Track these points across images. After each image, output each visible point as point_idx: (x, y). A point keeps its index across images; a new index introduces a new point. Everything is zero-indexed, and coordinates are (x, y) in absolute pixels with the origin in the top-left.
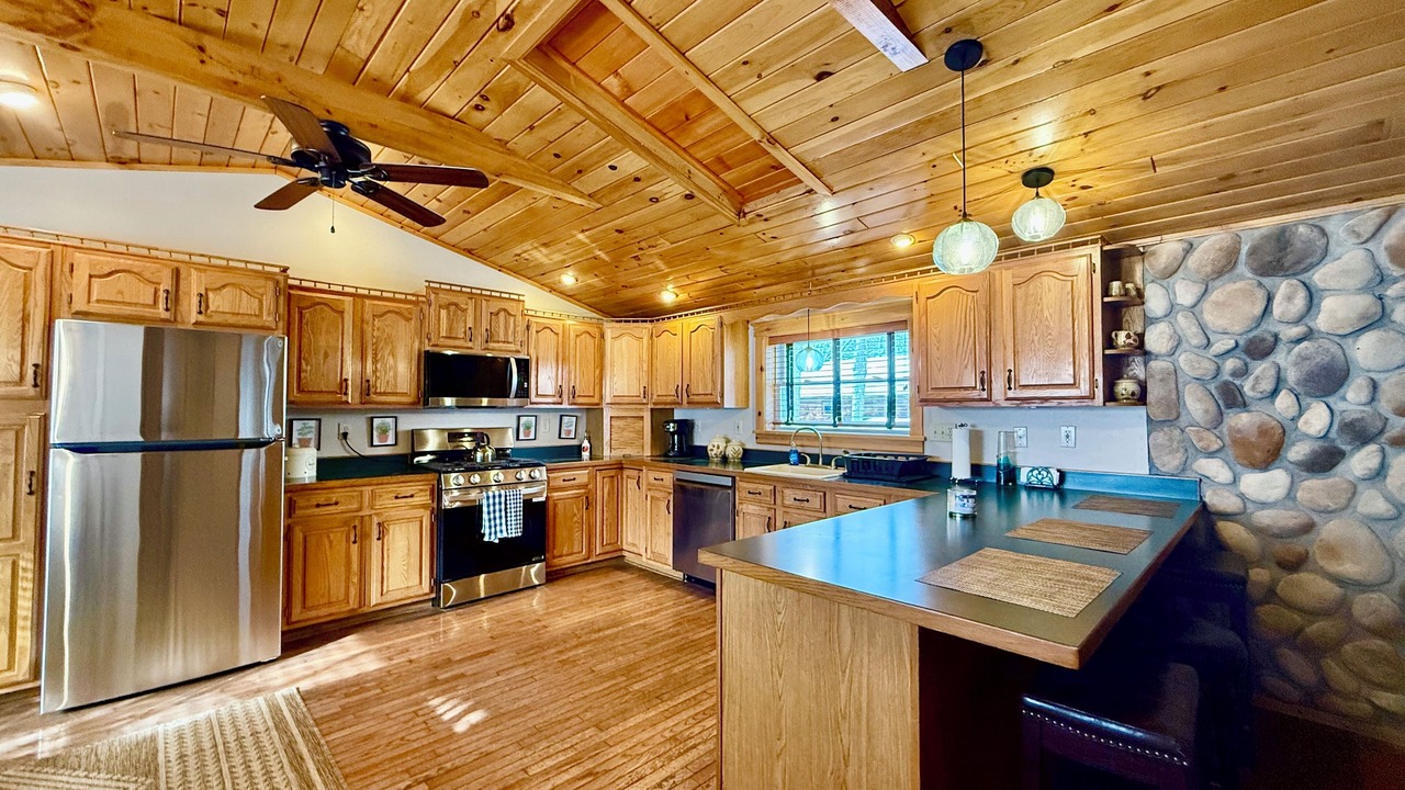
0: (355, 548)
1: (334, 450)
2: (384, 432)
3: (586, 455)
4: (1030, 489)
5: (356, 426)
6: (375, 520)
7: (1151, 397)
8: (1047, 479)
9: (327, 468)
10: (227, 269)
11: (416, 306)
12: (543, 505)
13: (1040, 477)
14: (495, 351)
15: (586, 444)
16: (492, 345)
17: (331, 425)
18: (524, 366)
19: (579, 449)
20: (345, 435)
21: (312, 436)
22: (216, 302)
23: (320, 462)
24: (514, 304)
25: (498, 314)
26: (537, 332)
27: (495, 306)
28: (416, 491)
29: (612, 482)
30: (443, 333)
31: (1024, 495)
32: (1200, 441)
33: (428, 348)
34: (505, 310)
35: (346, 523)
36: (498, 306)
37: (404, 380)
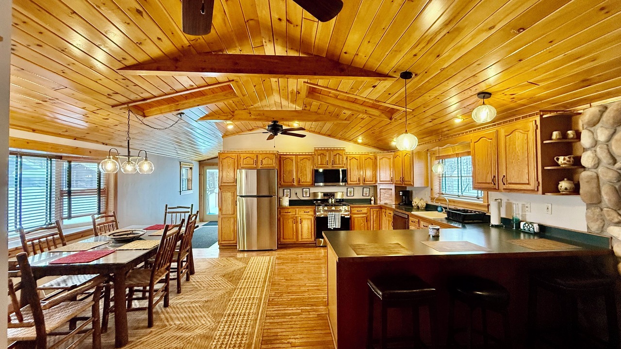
0: (294, 225)
1: (294, 198)
2: (306, 193)
3: (373, 202)
4: (525, 233)
5: (299, 191)
6: (299, 218)
7: (581, 191)
8: (531, 229)
9: (292, 203)
10: (266, 153)
11: (310, 157)
12: (350, 219)
13: (529, 227)
14: (336, 167)
15: (373, 198)
16: (334, 165)
17: (293, 190)
18: (344, 172)
19: (371, 200)
20: (296, 193)
21: (289, 194)
22: (264, 162)
23: (290, 201)
24: (341, 151)
25: (336, 155)
26: (350, 160)
27: (335, 153)
28: (310, 210)
29: (377, 213)
30: (319, 163)
31: (522, 235)
32: (608, 216)
33: (315, 168)
34: (339, 154)
35: (292, 218)
36: (336, 153)
37: (309, 178)
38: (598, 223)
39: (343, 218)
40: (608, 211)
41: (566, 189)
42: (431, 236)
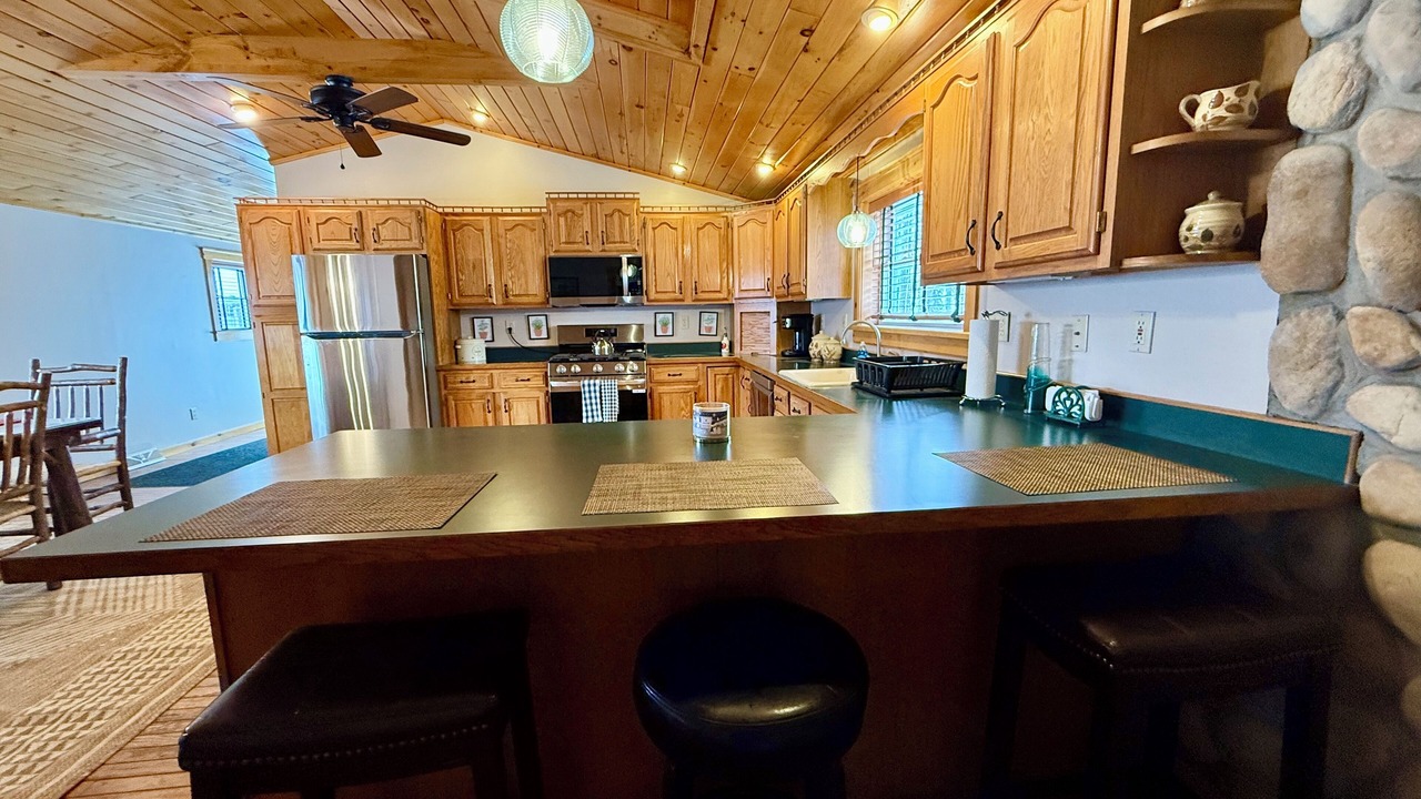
0: (490, 416)
1: (503, 342)
2: (538, 327)
3: (725, 352)
5: (517, 322)
6: (503, 397)
8: (1076, 409)
9: (494, 355)
10: (388, 207)
11: (535, 220)
12: (643, 396)
13: (1068, 403)
14: (611, 251)
15: (725, 341)
16: (607, 246)
17: (501, 321)
18: (636, 262)
19: (720, 346)
20: (510, 329)
21: (488, 330)
22: (384, 232)
23: (488, 350)
24: (628, 203)
25: (612, 215)
26: (654, 229)
27: (609, 207)
28: (531, 372)
29: (726, 380)
30: (563, 240)
31: (1047, 431)
32: (1364, 342)
33: (552, 254)
34: (619, 211)
35: (482, 397)
36: (615, 207)
37: (533, 283)
38: (1317, 373)
39: (625, 396)
40: (1365, 318)
41: (1207, 235)
42: (698, 440)
